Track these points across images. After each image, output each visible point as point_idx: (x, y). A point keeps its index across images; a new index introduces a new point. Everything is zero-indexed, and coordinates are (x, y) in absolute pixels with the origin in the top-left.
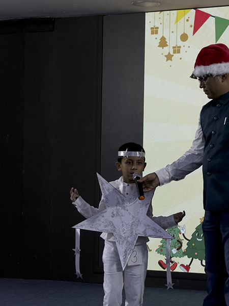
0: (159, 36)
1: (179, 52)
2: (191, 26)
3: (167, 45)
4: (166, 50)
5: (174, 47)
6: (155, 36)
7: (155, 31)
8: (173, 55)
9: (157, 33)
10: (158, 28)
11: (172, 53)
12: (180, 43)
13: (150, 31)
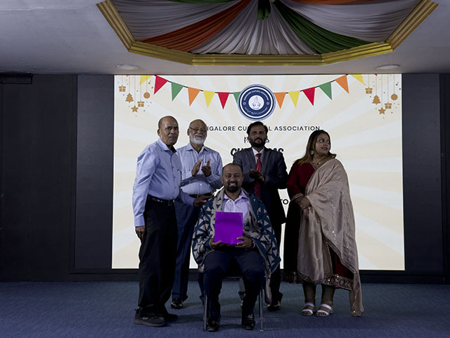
0: (126, 93)
1: (143, 106)
2: (153, 87)
3: (133, 101)
4: (132, 104)
5: (138, 102)
6: (123, 93)
7: (122, 89)
8: (138, 108)
9: (124, 90)
10: (125, 87)
11: (137, 106)
12: (144, 99)
13: (119, 89)
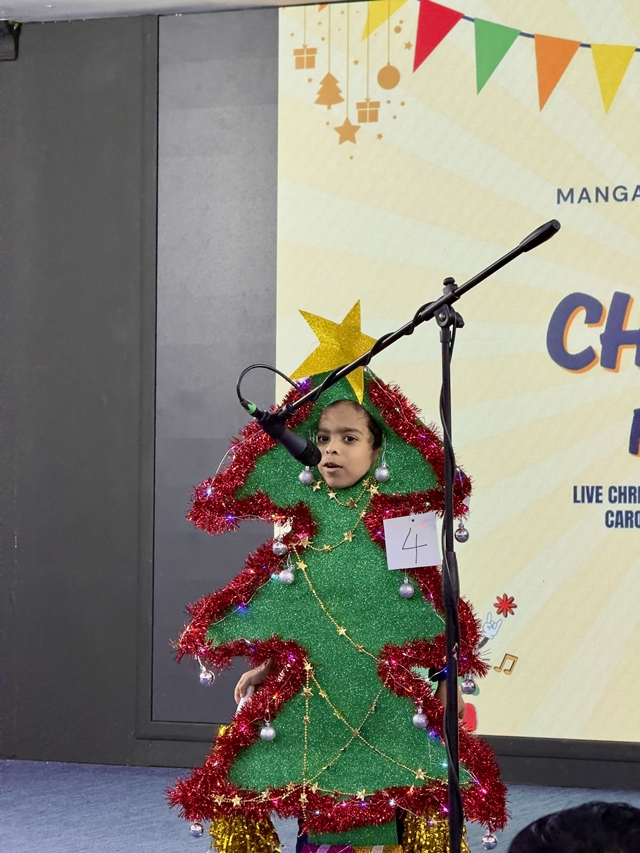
0: (318, 73)
1: (374, 117)
2: (408, 46)
3: (342, 100)
4: (339, 113)
5: (360, 105)
6: (306, 73)
7: (306, 58)
8: (357, 128)
9: (311, 64)
10: (314, 51)
11: (354, 121)
12: (378, 93)
13: (292, 59)
